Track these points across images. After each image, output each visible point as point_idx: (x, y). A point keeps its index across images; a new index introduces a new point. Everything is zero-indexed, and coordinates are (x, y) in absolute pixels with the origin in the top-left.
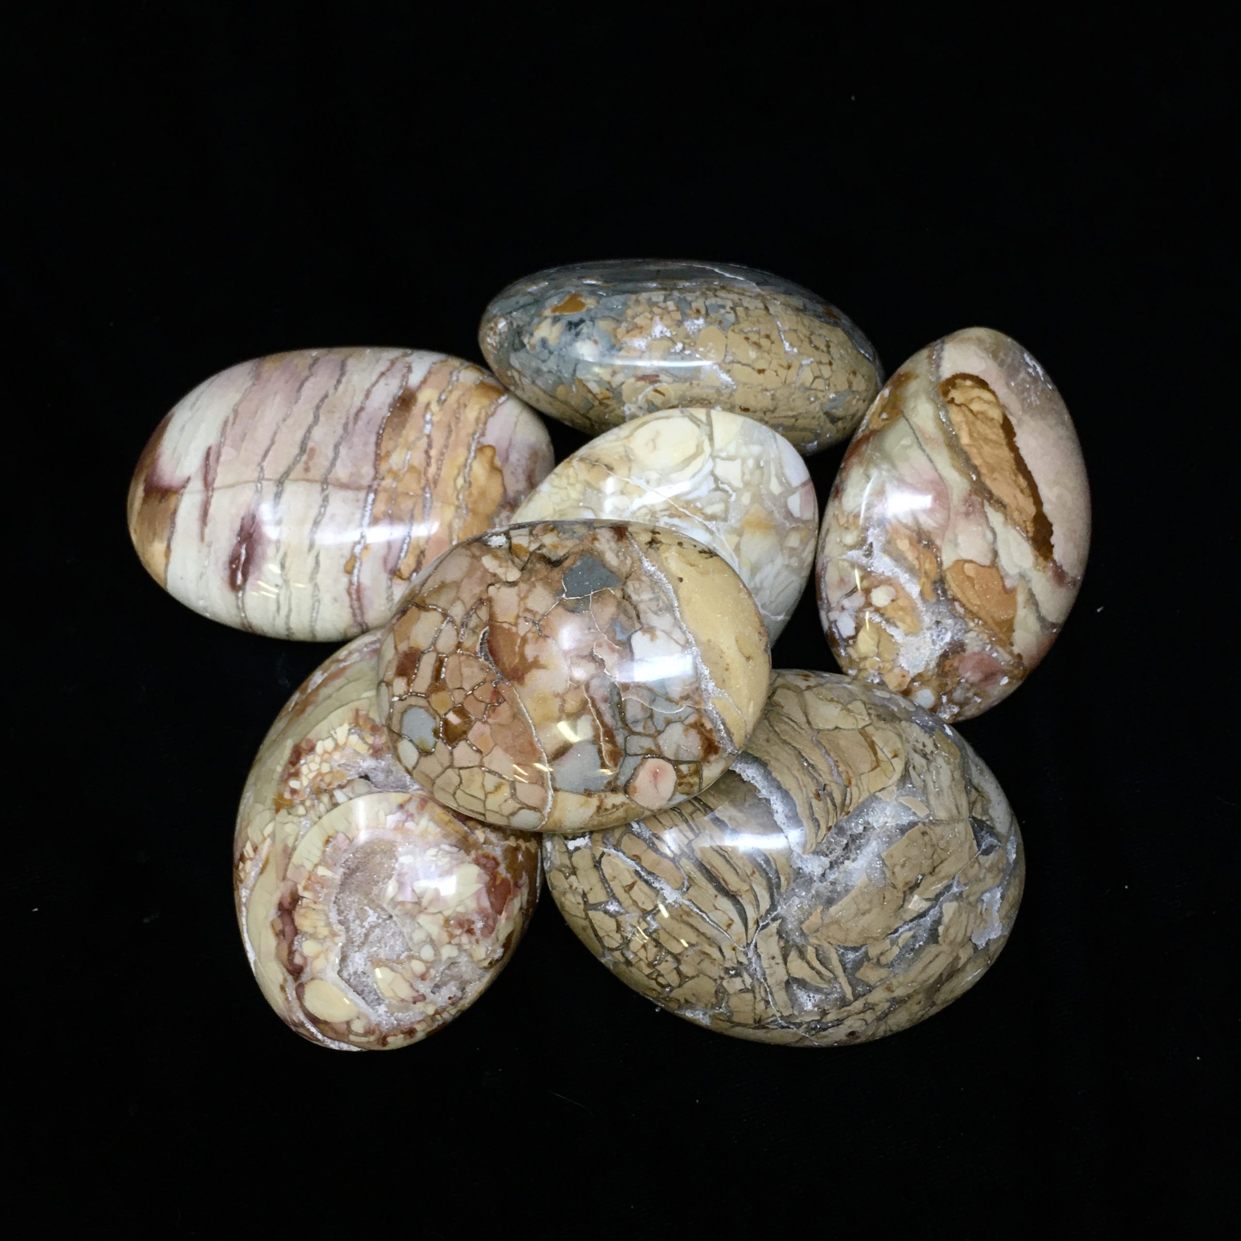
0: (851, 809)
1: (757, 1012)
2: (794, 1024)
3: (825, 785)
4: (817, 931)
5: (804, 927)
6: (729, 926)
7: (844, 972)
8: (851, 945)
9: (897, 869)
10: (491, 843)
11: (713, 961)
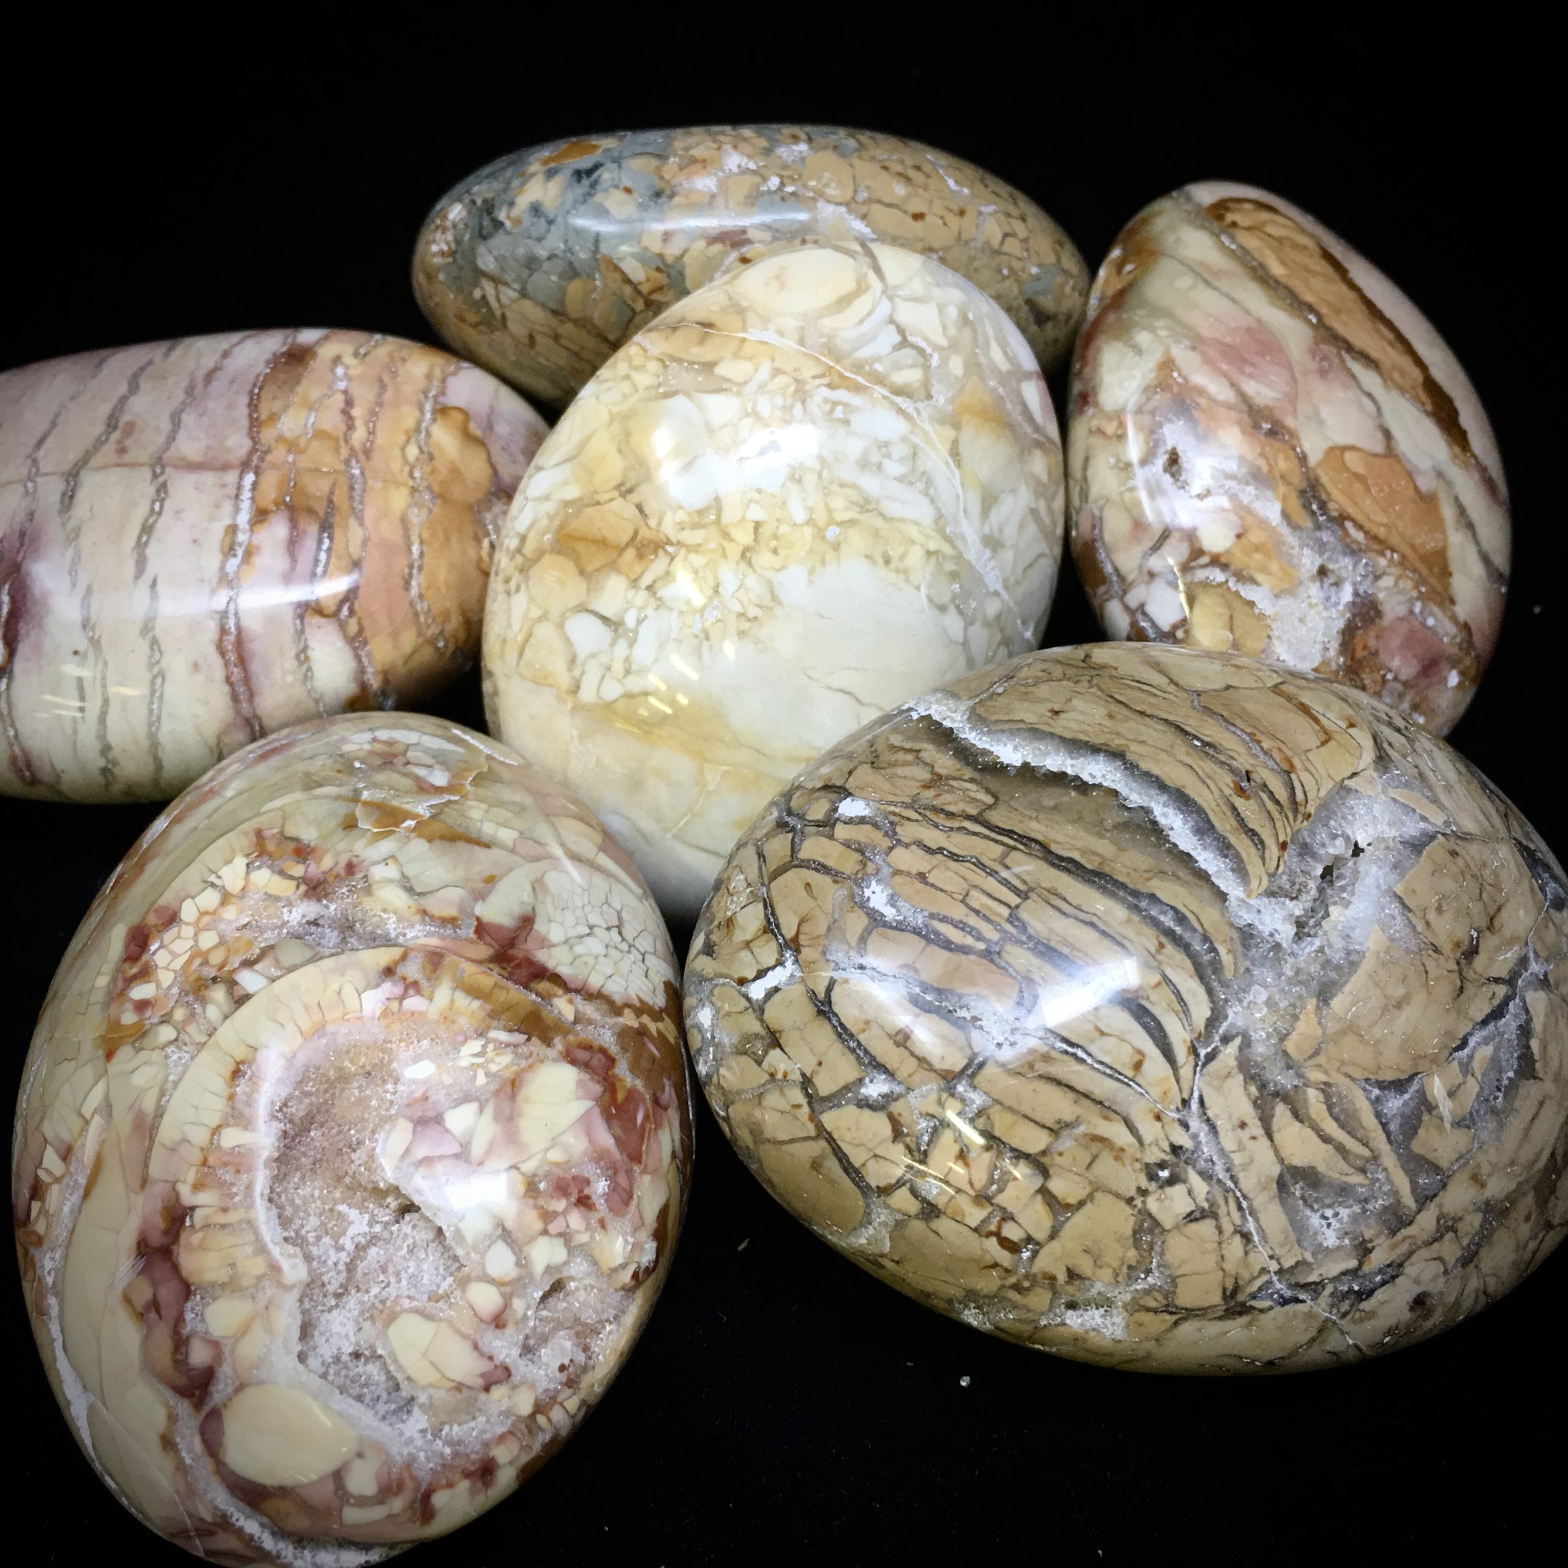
0: (1311, 808)
1: (1229, 1267)
2: (1305, 1287)
3: (1247, 772)
4: (1317, 1053)
5: (1290, 1046)
6: (1138, 1066)
7: (1390, 1142)
8: (1389, 1076)
9: (1432, 916)
10: (590, 1022)
11: (1119, 1153)
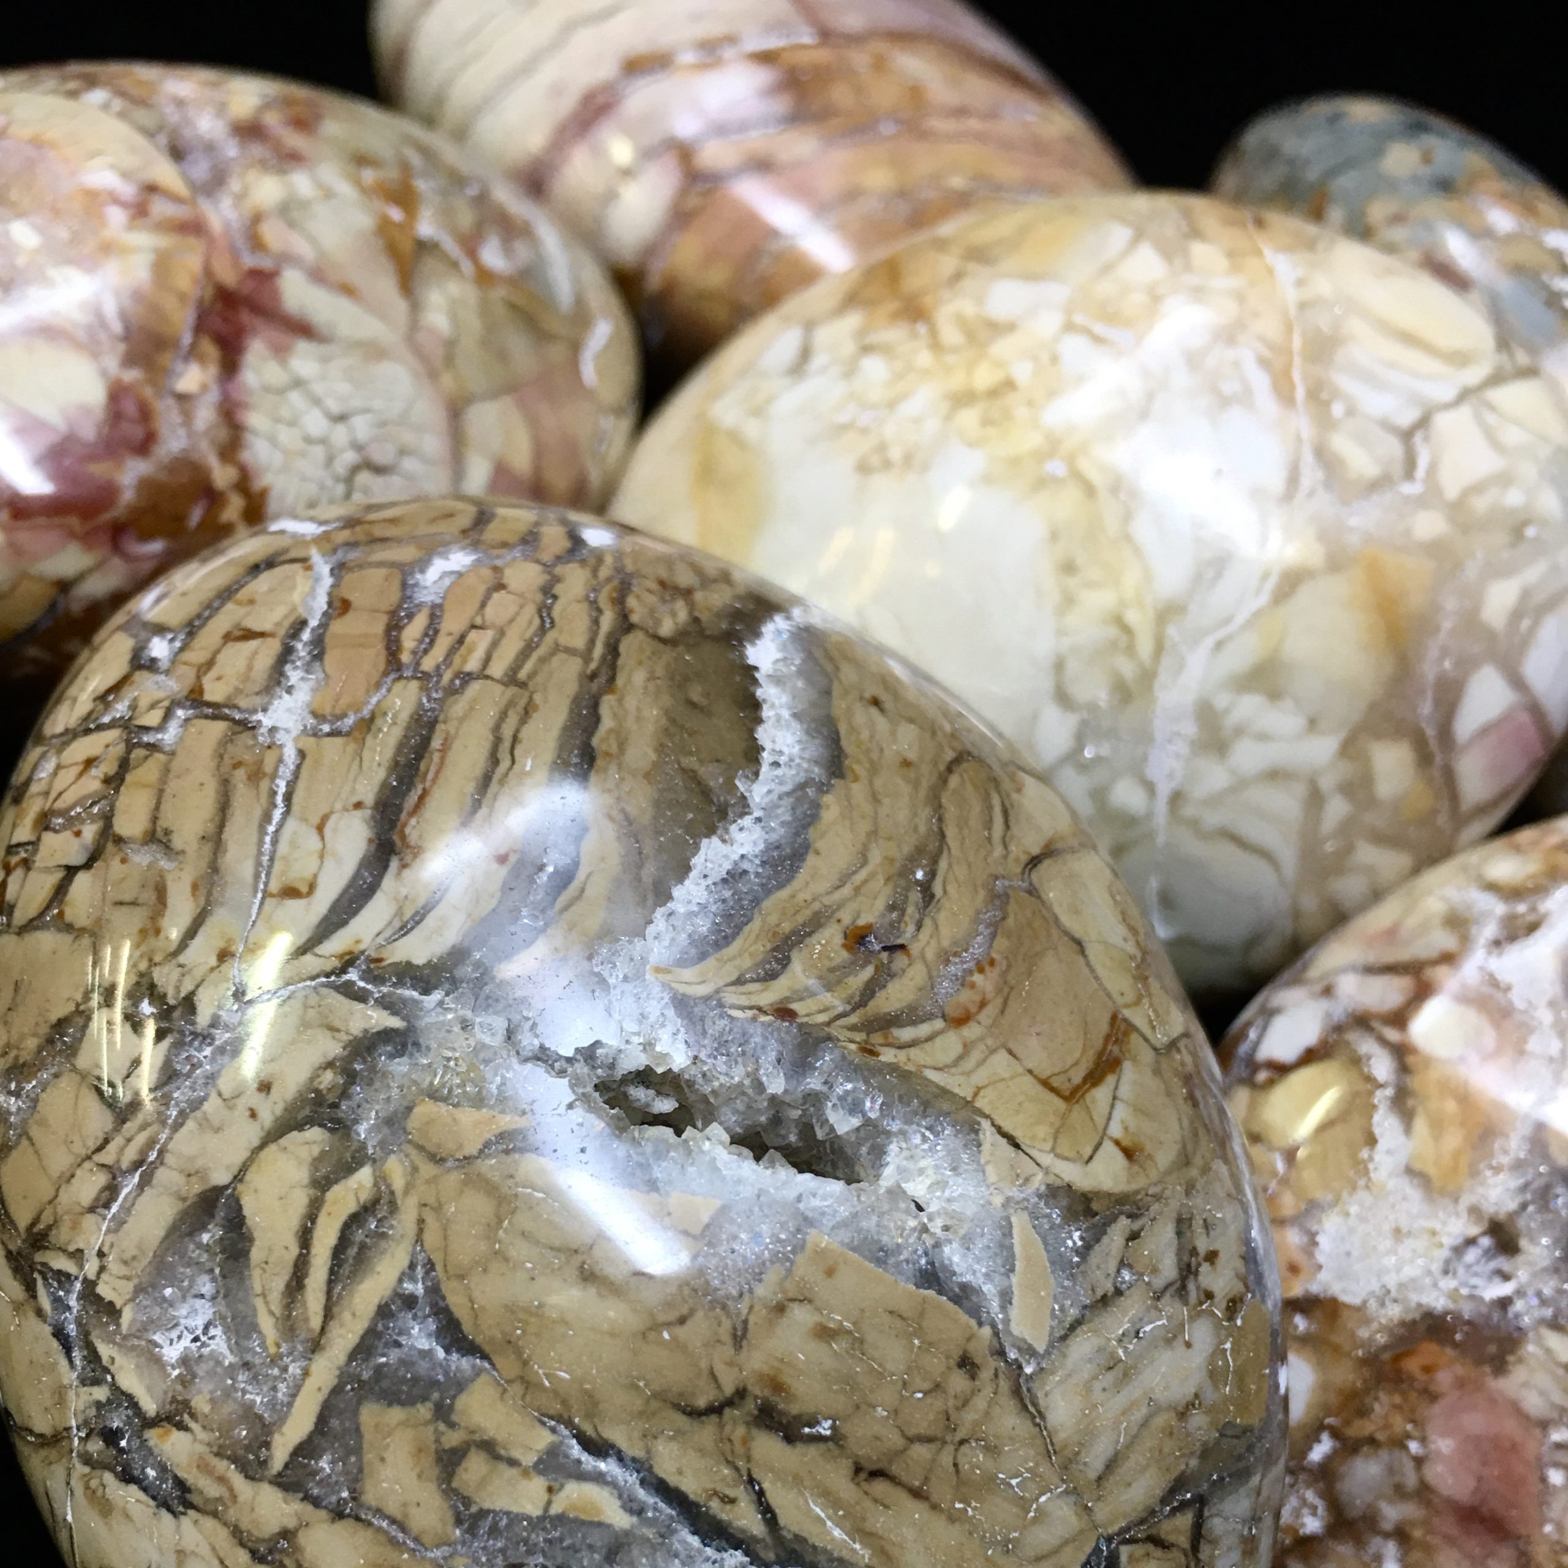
0: (888, 1056)
3: (902, 947)
4: (437, 1159)
5: (425, 1109)
6: (290, 892)
8: (456, 1301)
11: (152, 930)
